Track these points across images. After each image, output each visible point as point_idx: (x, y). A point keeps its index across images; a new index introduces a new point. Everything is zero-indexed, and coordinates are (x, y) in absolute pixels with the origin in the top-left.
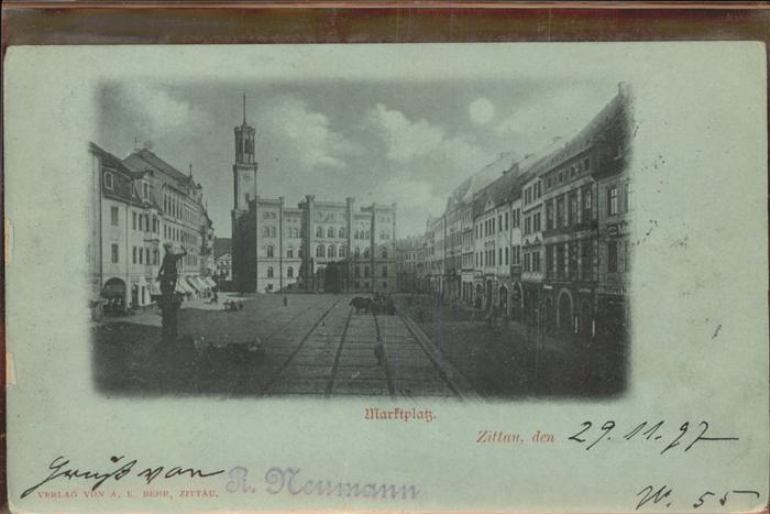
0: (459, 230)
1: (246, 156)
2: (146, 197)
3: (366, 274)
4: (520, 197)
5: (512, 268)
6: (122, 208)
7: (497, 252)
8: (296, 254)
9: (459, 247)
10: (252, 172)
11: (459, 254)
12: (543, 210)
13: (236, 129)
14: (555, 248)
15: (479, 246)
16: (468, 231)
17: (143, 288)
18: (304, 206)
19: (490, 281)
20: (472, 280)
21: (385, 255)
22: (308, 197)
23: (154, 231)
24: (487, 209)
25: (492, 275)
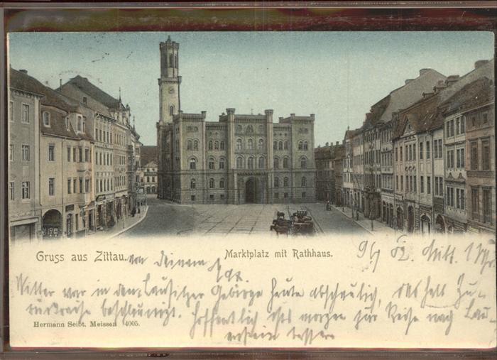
0: (378, 148)
1: (170, 70)
2: (79, 129)
3: (286, 184)
4: (442, 128)
5: (435, 200)
6: (58, 143)
7: (418, 180)
8: (217, 166)
9: (378, 166)
10: (176, 86)
11: (379, 173)
12: (466, 147)
13: (161, 44)
14: (481, 190)
15: (399, 169)
16: (387, 152)
17: (77, 215)
18: (224, 119)
19: (410, 208)
20: (392, 202)
21: (303, 165)
22: (228, 110)
23: (86, 160)
24: (406, 134)
25: (414, 202)
